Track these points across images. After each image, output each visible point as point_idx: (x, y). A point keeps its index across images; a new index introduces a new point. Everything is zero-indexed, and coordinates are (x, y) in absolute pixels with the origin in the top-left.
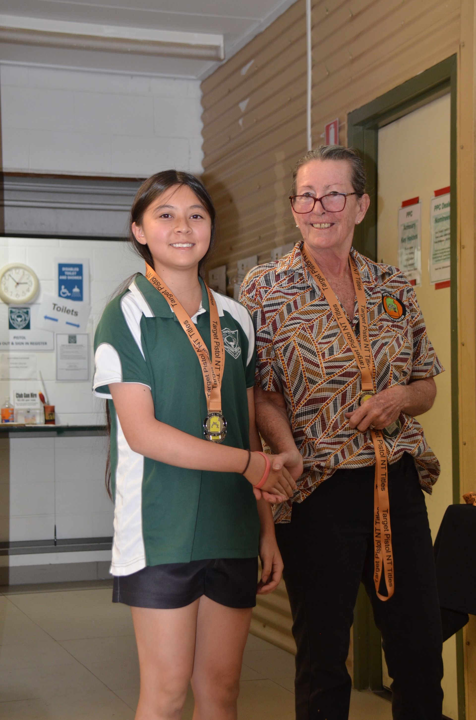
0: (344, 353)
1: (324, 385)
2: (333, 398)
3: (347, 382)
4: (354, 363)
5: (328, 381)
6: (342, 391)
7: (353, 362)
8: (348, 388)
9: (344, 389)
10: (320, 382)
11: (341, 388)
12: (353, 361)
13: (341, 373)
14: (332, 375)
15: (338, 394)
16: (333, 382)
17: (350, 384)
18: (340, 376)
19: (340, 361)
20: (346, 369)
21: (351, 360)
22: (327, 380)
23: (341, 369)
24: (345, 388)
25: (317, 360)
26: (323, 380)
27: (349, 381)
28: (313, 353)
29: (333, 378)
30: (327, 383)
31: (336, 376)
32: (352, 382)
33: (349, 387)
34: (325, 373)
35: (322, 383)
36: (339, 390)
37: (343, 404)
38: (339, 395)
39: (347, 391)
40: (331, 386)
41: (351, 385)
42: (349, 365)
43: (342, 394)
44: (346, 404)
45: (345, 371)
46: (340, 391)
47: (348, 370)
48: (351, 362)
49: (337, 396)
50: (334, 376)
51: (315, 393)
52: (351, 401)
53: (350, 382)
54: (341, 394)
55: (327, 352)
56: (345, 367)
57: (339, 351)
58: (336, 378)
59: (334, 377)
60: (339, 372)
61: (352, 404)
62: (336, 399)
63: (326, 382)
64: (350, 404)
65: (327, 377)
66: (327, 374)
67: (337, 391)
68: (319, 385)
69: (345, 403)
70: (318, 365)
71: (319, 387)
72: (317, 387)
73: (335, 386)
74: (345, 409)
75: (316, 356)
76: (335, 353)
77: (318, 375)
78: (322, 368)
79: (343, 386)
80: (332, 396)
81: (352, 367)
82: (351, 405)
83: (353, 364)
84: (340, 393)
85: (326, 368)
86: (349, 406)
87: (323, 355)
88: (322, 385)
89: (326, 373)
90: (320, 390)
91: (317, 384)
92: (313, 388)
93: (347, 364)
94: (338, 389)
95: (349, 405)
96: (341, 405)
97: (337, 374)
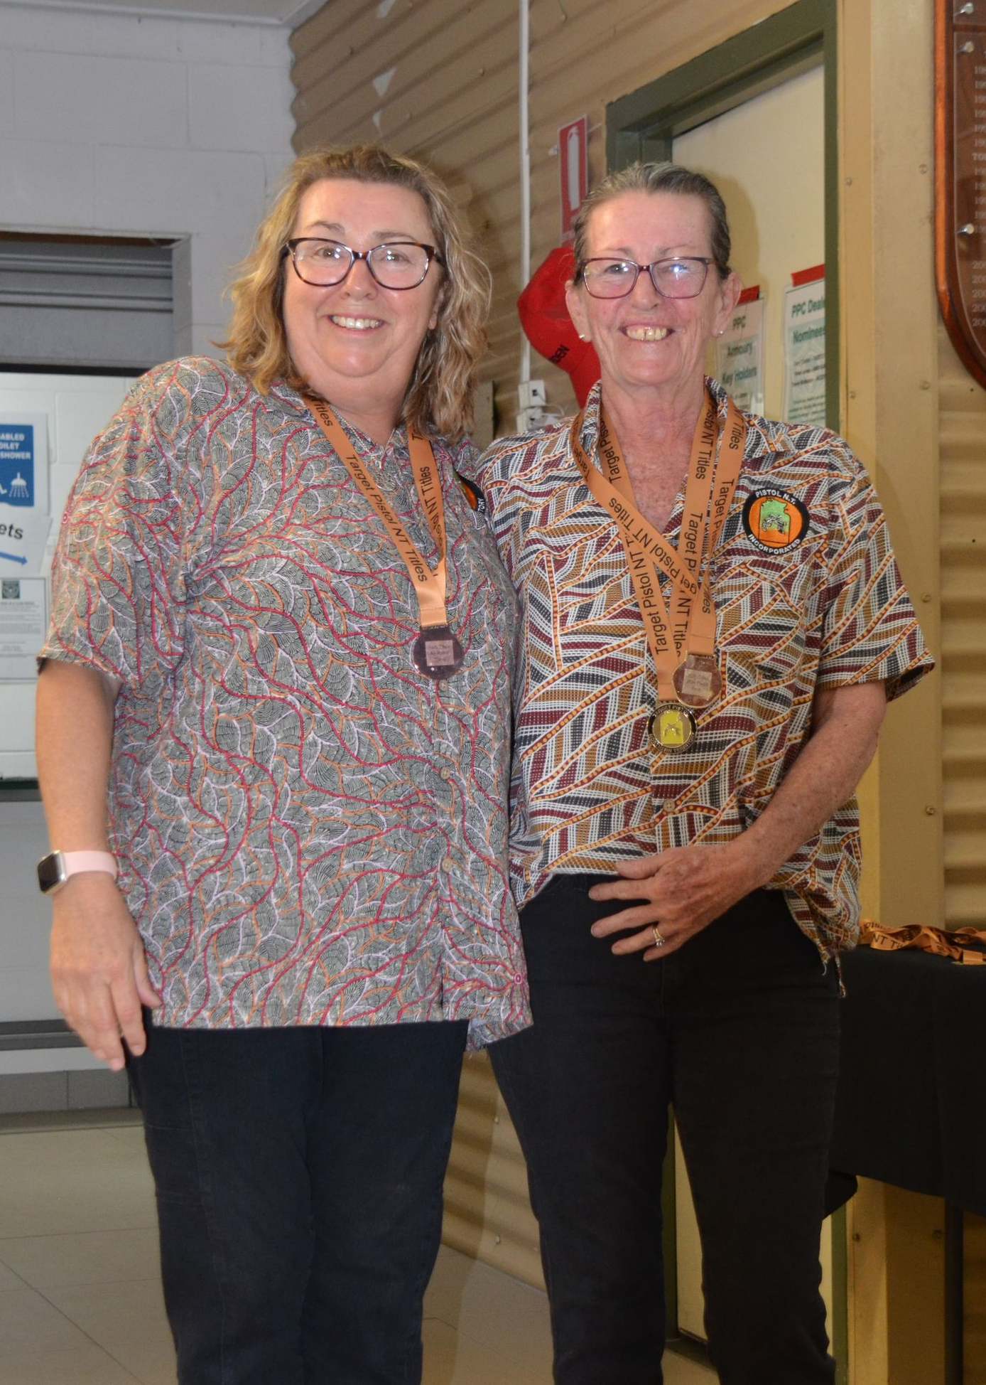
0: (611, 618)
1: (559, 685)
2: (574, 713)
3: (609, 679)
4: (632, 644)
5: (567, 676)
6: (597, 698)
7: (630, 641)
8: (610, 693)
9: (602, 694)
10: (550, 678)
11: (595, 692)
12: (629, 638)
13: (595, 660)
14: (576, 663)
15: (587, 705)
16: (578, 678)
17: (615, 684)
18: (593, 664)
19: (598, 634)
20: (608, 652)
21: (625, 637)
22: (566, 673)
23: (596, 651)
24: (604, 691)
25: (549, 630)
26: (556, 673)
27: (614, 679)
28: (546, 614)
29: (579, 670)
30: (566, 680)
31: (584, 665)
32: (620, 682)
33: (613, 691)
34: (562, 656)
35: (554, 680)
36: (591, 696)
37: (599, 727)
38: (590, 706)
39: (608, 698)
40: (573, 686)
41: (617, 689)
42: (619, 646)
43: (597, 705)
44: (606, 727)
45: (605, 655)
46: (594, 699)
47: (613, 655)
48: (624, 640)
49: (585, 709)
50: (580, 664)
51: (536, 700)
52: (616, 721)
53: (616, 681)
54: (594, 704)
55: (573, 612)
56: (606, 646)
57: (603, 614)
58: (585, 669)
59: (580, 668)
60: (591, 658)
61: (619, 728)
62: (582, 717)
63: (563, 678)
64: (615, 728)
65: (565, 666)
66: (567, 660)
67: (586, 699)
68: (549, 683)
69: (604, 724)
70: (550, 639)
71: (548, 688)
72: (543, 687)
73: (582, 687)
74: (603, 738)
75: (549, 621)
76: (591, 616)
77: (548, 661)
78: (557, 646)
79: (601, 688)
80: (571, 710)
81: (625, 651)
82: (616, 730)
83: (629, 646)
84: (592, 702)
85: (565, 646)
86: (612, 732)
87: (564, 618)
88: (553, 685)
89: (564, 658)
90: (548, 696)
91: (544, 682)
92: (534, 690)
93: (615, 642)
94: (588, 693)
95: (611, 730)
96: (594, 730)
97: (586, 661)
